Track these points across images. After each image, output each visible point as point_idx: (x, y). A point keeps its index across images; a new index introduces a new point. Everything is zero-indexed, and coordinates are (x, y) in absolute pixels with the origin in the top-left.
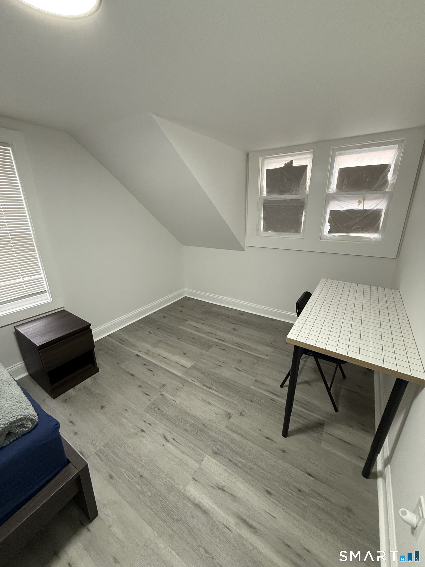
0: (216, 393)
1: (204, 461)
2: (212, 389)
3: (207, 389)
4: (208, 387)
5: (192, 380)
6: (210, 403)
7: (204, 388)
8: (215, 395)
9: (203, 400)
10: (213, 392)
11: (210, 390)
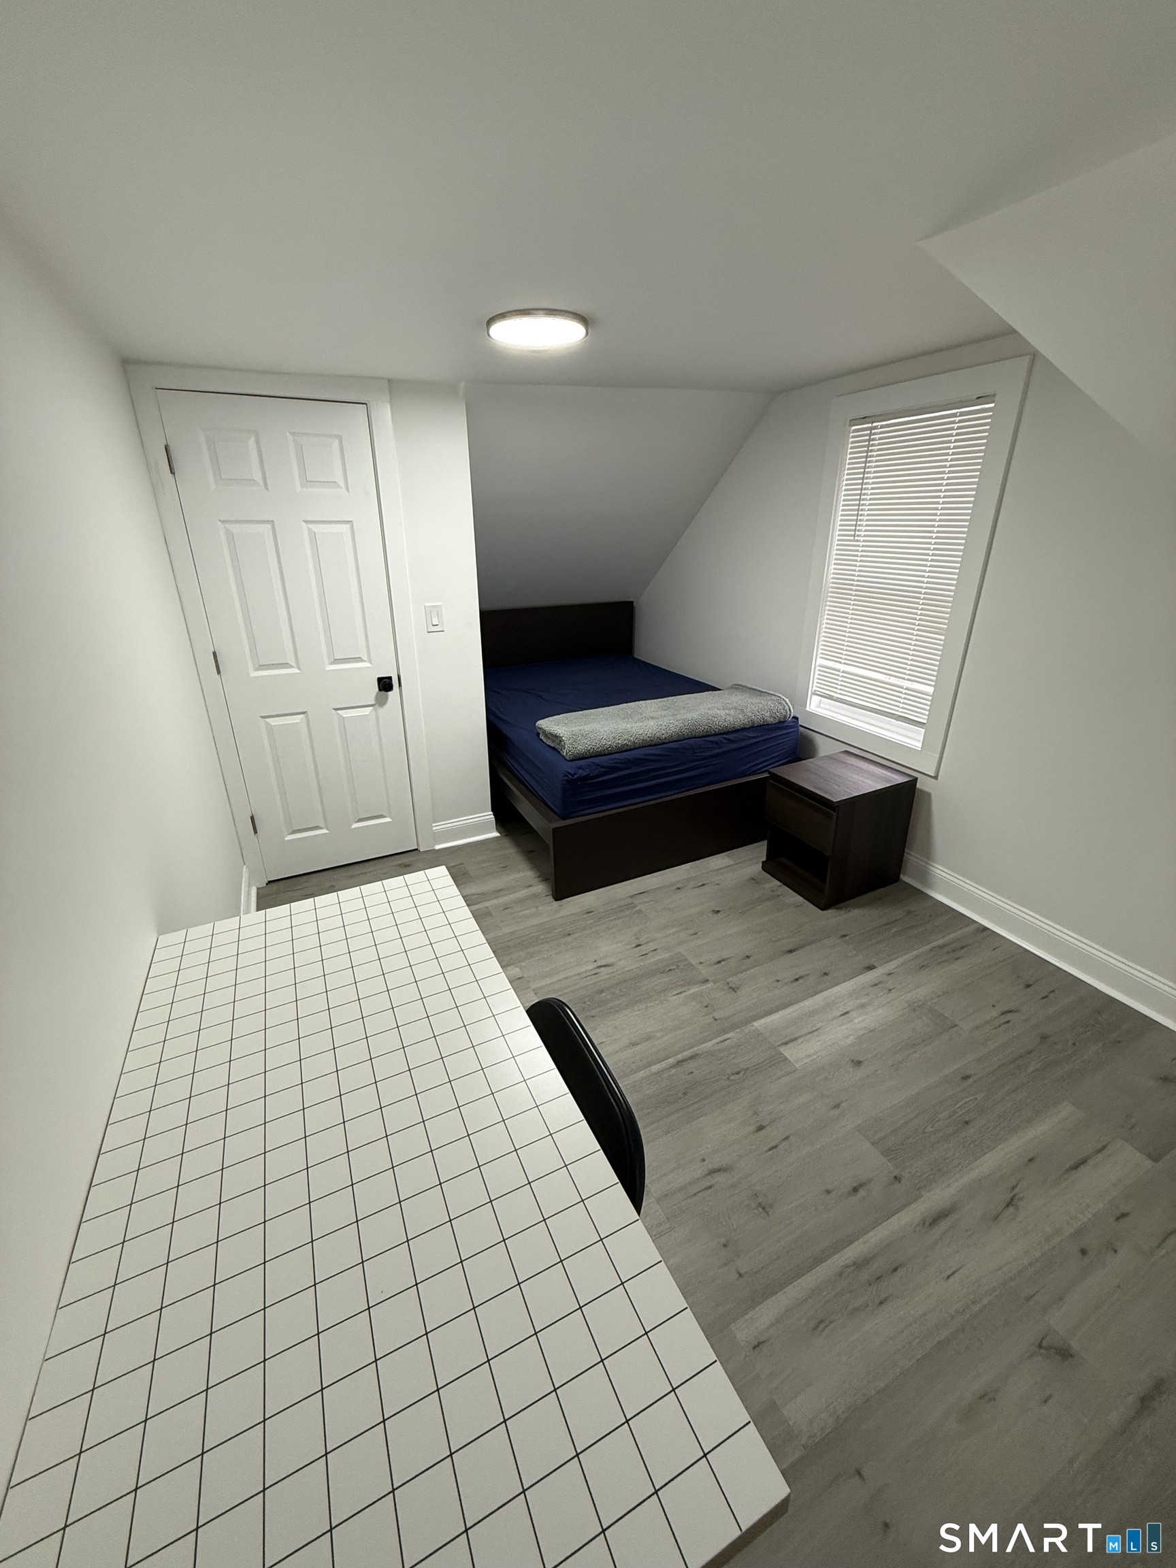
0: (655, 1068)
1: (534, 995)
2: (673, 1066)
3: (680, 1057)
4: (683, 1061)
5: (725, 1040)
6: (634, 1044)
7: (687, 1054)
8: (651, 1064)
9: (648, 1038)
10: (664, 1064)
11: (671, 1061)
